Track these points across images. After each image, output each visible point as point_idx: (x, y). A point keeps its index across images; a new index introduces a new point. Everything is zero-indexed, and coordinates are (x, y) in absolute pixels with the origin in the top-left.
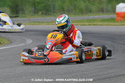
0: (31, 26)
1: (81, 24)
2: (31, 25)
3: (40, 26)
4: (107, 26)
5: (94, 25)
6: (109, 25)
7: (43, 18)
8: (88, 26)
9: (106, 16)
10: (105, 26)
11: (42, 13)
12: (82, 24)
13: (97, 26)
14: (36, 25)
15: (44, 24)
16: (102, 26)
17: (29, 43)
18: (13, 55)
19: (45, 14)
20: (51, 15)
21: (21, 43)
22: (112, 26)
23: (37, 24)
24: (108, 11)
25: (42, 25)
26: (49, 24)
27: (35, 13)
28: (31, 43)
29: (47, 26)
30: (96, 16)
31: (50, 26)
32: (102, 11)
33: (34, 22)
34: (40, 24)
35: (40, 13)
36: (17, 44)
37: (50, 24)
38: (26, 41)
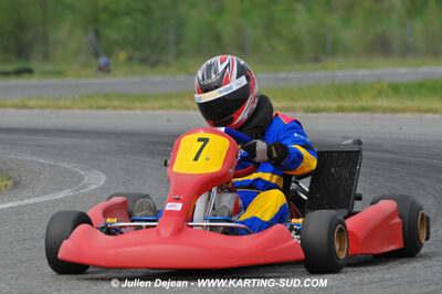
0: (94, 112)
1: (304, 104)
2: (91, 107)
3: (132, 112)
5: (363, 109)
7: (135, 79)
8: (336, 115)
10: (408, 115)
12: (311, 104)
13: (376, 115)
14: (115, 108)
15: (146, 105)
17: (94, 187)
18: (32, 239)
19: (143, 61)
21: (61, 190)
22: (437, 116)
23: (116, 103)
25: (138, 112)
26: (171, 107)
28: (103, 186)
29: (159, 112)
31: (176, 112)
35: (123, 56)
36: (44, 193)
37: (175, 103)
38: (81, 178)
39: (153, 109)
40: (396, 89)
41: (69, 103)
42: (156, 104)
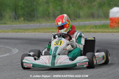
0: (15, 33)
2: (14, 32)
3: (25, 33)
4: (101, 33)
6: (104, 32)
7: (26, 25)
9: (97, 22)
10: (99, 33)
11: (24, 19)
13: (90, 33)
14: (20, 32)
16: (96, 33)
17: (15, 53)
19: (28, 20)
20: (34, 21)
21: (6, 54)
22: (107, 33)
23: (21, 31)
24: (99, 17)
25: (27, 33)
26: (36, 32)
27: (15, 19)
28: (18, 52)
29: (33, 33)
30: (87, 22)
31: (37, 33)
32: (92, 16)
33: (18, 29)
34: (25, 31)
35: (22, 19)
37: (37, 31)
38: (11, 51)
39: (31, 32)
40: (96, 27)
41: (8, 31)
42: (32, 31)
